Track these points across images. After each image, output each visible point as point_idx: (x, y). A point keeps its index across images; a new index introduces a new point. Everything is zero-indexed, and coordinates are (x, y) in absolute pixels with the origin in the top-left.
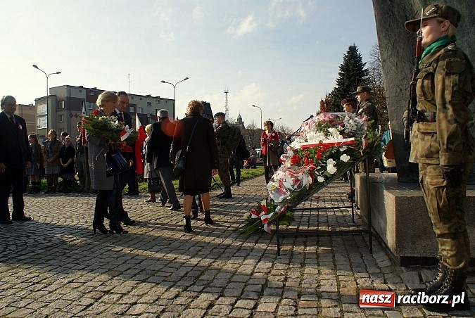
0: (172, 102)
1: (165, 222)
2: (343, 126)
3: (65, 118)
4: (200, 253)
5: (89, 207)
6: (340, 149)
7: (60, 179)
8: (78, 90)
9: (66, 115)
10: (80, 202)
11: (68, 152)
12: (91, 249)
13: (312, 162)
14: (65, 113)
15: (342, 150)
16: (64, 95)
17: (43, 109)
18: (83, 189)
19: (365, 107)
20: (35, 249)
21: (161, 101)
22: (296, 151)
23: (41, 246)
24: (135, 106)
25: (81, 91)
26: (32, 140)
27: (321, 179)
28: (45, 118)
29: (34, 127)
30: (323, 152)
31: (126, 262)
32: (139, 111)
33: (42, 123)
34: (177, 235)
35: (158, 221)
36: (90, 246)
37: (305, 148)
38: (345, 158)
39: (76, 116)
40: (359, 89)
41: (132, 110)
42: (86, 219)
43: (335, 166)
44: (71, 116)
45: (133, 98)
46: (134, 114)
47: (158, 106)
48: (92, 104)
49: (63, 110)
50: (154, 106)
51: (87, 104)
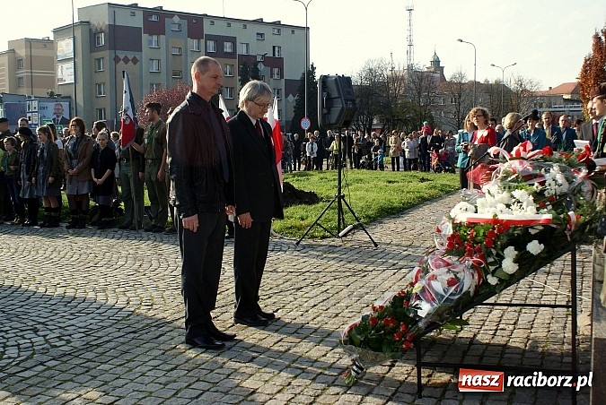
0: (303, 31)
2: (542, 184)
3: (106, 65)
5: (138, 264)
6: (530, 230)
7: (92, 203)
8: (128, 11)
9: (107, 58)
10: (124, 253)
11: (103, 158)
12: (128, 361)
13: (479, 250)
14: (106, 55)
15: (532, 232)
16: (103, 21)
17: (65, 47)
18: (131, 223)
20: (45, 358)
21: (283, 31)
22: (457, 226)
23: (54, 352)
24: (233, 40)
25: (133, 14)
26: (43, 136)
27: (492, 280)
28: (71, 64)
29: (52, 79)
30: (498, 237)
32: (242, 50)
33: (66, 73)
34: (269, 339)
36: (128, 357)
37: (472, 225)
38: (534, 247)
39: (126, 60)
41: (228, 47)
42: (128, 294)
43: (515, 261)
44: (117, 60)
45: (229, 25)
46: (232, 55)
47: (277, 41)
48: (155, 37)
49: (102, 49)
50: (271, 39)
51: (145, 37)
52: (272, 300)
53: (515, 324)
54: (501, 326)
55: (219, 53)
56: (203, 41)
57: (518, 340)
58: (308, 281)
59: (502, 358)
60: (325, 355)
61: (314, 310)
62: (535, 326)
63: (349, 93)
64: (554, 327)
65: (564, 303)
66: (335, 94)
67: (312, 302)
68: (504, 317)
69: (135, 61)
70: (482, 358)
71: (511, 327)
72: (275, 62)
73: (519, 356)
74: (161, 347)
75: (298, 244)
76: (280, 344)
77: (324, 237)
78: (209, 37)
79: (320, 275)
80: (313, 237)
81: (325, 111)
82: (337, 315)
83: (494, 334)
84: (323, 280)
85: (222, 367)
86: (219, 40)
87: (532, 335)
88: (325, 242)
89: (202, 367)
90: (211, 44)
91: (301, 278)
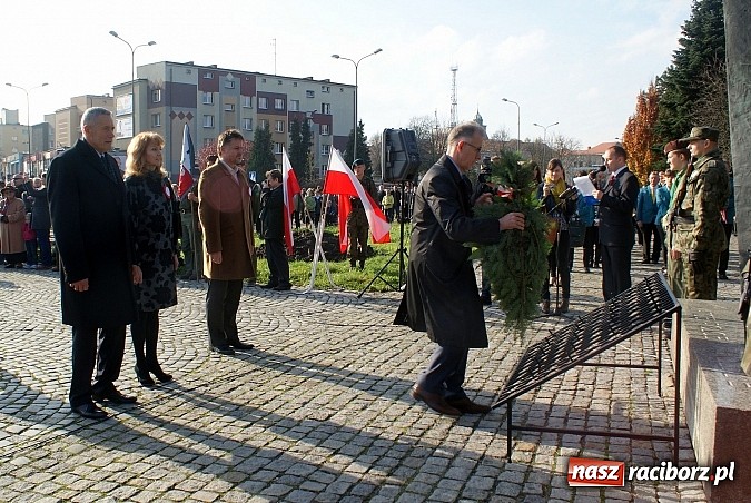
0: (352, 90)
1: (325, 362)
3: (162, 121)
4: (377, 443)
8: (184, 69)
9: (164, 115)
14: (163, 111)
16: (160, 78)
17: (126, 103)
19: (703, 169)
21: (332, 89)
24: (284, 98)
25: (189, 72)
28: (130, 120)
31: (255, 453)
32: (292, 107)
33: (124, 129)
34: (344, 396)
35: (314, 360)
39: (182, 116)
40: (694, 133)
41: (279, 104)
42: (195, 345)
44: (172, 115)
45: (280, 83)
46: (283, 112)
47: (326, 98)
48: (209, 94)
49: (159, 104)
50: (319, 97)
51: (200, 94)
52: (341, 354)
53: (593, 384)
54: (580, 386)
55: (271, 109)
56: (255, 98)
57: (600, 401)
58: (376, 335)
59: (587, 420)
60: (404, 414)
61: (386, 366)
62: (614, 386)
63: (413, 147)
64: (635, 387)
65: (640, 363)
66: (399, 148)
67: (383, 357)
68: (581, 377)
69: (190, 116)
70: (566, 420)
71: (591, 387)
72: (325, 119)
73: (606, 419)
74: (234, 401)
75: (359, 297)
76: (355, 401)
77: (384, 291)
78: (261, 95)
79: (387, 329)
80: (373, 290)
81: (389, 165)
82: (409, 372)
83: (574, 395)
84: (390, 334)
85: (298, 425)
86: (271, 98)
87: (614, 396)
88: (386, 295)
89: (279, 424)
90: (263, 101)
91: (368, 332)
